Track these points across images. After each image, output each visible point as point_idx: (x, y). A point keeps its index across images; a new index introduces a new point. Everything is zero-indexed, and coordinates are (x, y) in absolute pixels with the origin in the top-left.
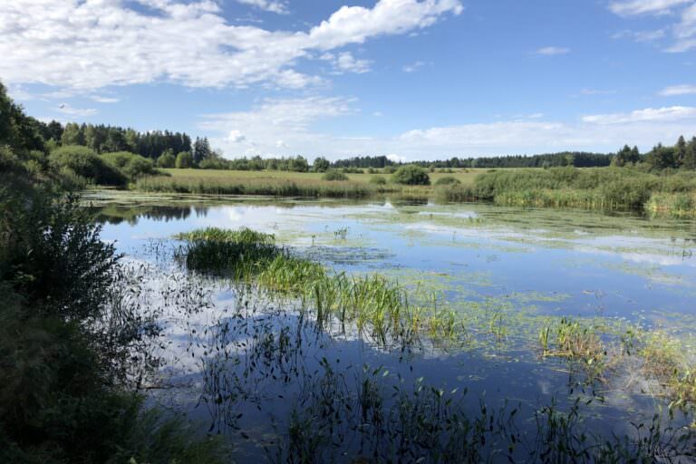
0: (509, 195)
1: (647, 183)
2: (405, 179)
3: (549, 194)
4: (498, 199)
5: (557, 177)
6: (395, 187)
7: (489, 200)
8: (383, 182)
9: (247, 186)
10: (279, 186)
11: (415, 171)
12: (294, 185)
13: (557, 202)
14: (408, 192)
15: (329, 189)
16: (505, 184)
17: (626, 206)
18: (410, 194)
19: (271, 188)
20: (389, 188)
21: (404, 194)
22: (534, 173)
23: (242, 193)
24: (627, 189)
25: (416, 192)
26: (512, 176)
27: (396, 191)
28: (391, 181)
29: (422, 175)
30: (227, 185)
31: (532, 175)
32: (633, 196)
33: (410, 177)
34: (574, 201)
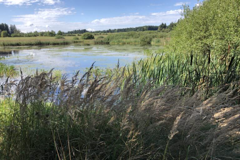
7: (108, 43)
11: (89, 34)
12: (40, 41)
13: (126, 43)
15: (53, 42)
16: (113, 38)
17: (146, 43)
19: (31, 43)
23: (20, 45)
24: (146, 38)
28: (81, 38)
31: (121, 35)
33: (87, 37)
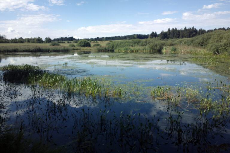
0: (119, 49)
1: (162, 43)
2: (82, 45)
3: (132, 48)
4: (115, 51)
5: (134, 42)
6: (78, 48)
7: (112, 51)
8: (73, 46)
9: (19, 49)
10: (33, 48)
11: (85, 42)
12: (39, 48)
13: (135, 51)
14: (83, 49)
15: (54, 49)
16: (117, 45)
17: (156, 51)
18: (84, 50)
19: (29, 49)
20: (76, 48)
21: (82, 50)
22: (127, 41)
23: (17, 52)
24: (156, 45)
25: (86, 49)
26: (119, 43)
27: (79, 49)
28: (77, 46)
29: (88, 43)
30: (11, 49)
32: (158, 47)
33: (84, 44)
34: (140, 50)
